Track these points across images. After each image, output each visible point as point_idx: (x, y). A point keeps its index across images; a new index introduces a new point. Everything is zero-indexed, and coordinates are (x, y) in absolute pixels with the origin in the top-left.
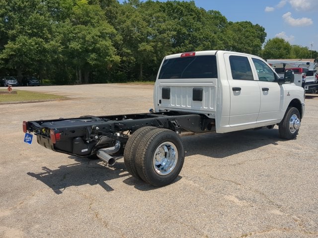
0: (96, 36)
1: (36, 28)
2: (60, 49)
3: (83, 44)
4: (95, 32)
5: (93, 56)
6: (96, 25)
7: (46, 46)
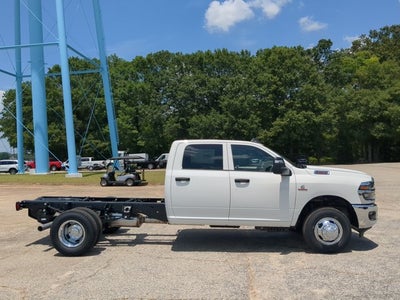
0: (385, 100)
1: (306, 101)
2: (334, 121)
3: (366, 112)
4: (384, 95)
5: (380, 126)
6: (386, 86)
7: (317, 119)
